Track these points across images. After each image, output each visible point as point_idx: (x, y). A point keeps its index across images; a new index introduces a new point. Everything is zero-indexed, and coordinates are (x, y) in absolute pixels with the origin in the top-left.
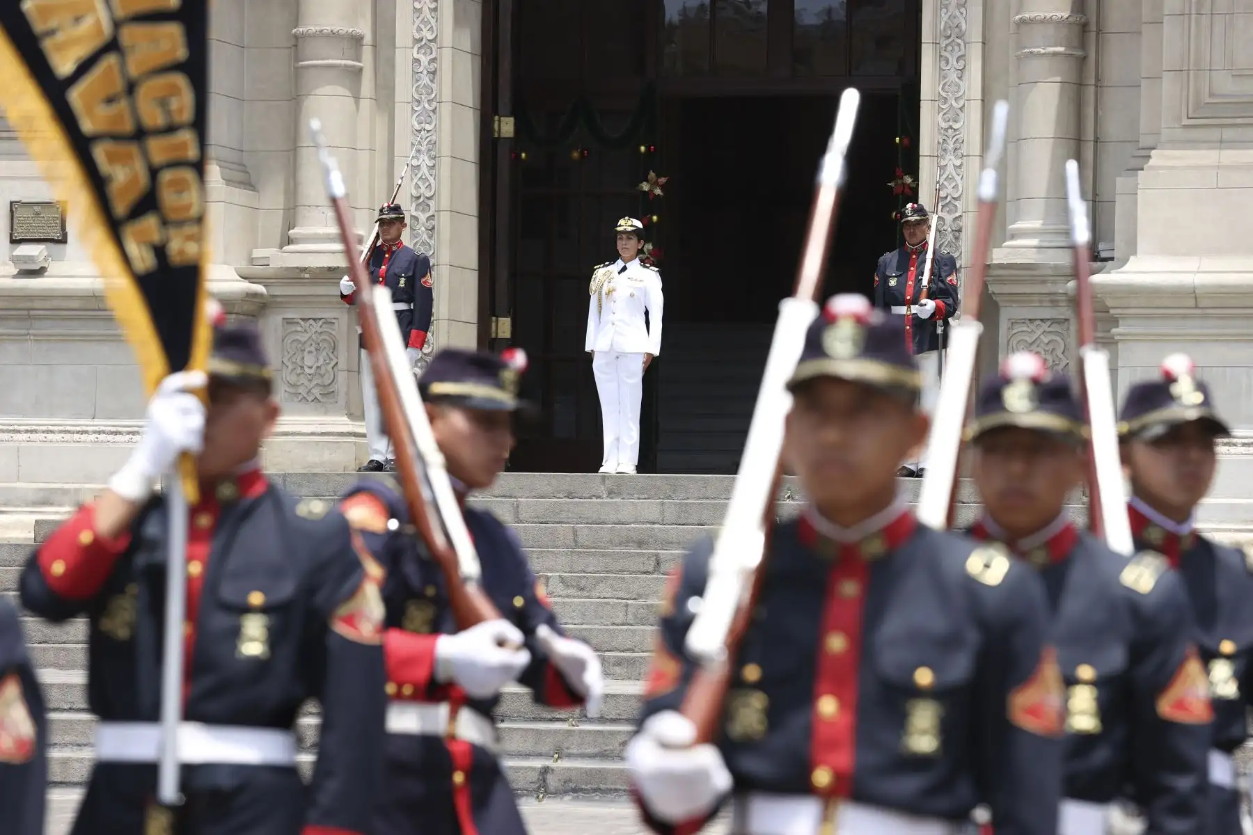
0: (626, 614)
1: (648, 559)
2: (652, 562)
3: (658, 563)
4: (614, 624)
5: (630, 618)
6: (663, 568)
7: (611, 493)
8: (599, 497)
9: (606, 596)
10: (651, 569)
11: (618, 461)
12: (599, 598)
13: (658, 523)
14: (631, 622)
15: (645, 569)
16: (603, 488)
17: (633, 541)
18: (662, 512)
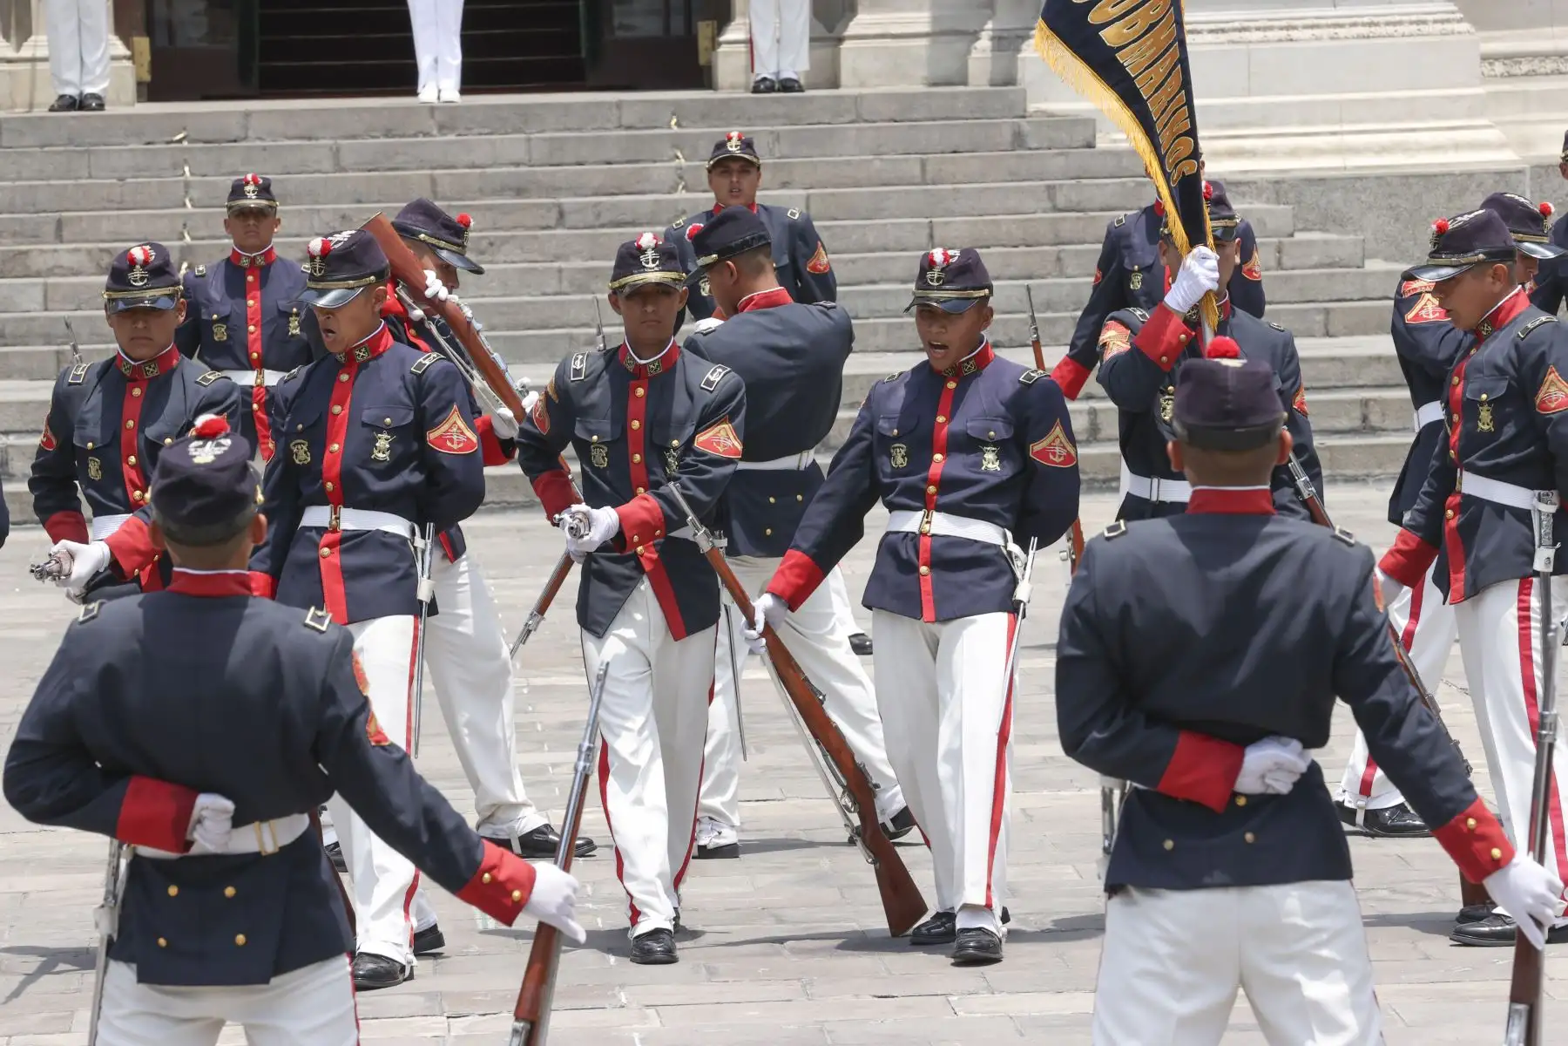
0: (560, 281)
1: (549, 210)
2: (554, 214)
3: (561, 214)
4: (544, 294)
5: (565, 286)
6: (571, 219)
7: (443, 128)
8: (426, 134)
9: (515, 259)
10: (552, 223)
11: (438, 87)
12: (505, 262)
13: (524, 164)
14: (568, 290)
15: (544, 223)
16: (431, 122)
17: (510, 189)
18: (529, 152)
